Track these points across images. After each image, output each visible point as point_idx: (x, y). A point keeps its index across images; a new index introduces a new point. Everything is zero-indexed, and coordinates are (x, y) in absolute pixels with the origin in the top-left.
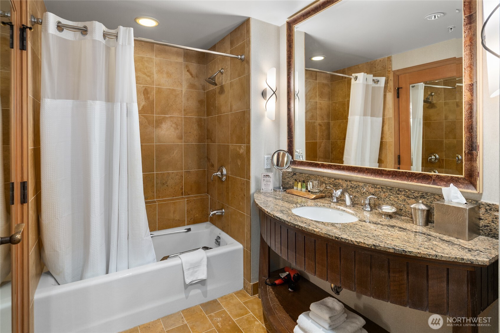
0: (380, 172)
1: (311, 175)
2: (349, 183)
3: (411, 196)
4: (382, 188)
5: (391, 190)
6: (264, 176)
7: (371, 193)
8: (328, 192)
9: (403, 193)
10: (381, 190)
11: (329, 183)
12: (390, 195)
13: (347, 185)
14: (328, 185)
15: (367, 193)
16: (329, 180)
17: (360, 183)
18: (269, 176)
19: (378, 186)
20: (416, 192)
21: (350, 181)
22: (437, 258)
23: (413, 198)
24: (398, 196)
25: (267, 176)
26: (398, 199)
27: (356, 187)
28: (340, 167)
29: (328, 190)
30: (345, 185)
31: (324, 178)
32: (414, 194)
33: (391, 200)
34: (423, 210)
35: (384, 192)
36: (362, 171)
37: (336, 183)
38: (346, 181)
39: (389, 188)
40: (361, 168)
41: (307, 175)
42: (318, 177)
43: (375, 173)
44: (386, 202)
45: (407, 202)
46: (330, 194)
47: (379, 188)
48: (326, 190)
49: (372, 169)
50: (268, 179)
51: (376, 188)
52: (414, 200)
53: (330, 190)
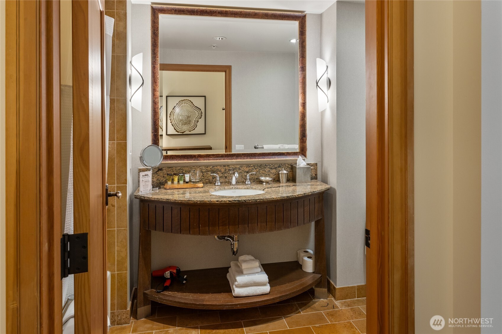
0: (253, 155)
1: (184, 167)
2: (227, 167)
3: (273, 168)
4: (254, 166)
5: (261, 166)
6: (143, 176)
7: (246, 171)
8: (206, 179)
9: (268, 167)
10: (253, 168)
11: (207, 171)
12: (260, 170)
13: (226, 169)
14: (205, 173)
15: (243, 172)
16: (207, 168)
17: (237, 166)
18: (148, 175)
19: (251, 166)
20: (276, 165)
21: (228, 166)
22: (305, 195)
23: (274, 169)
24: (265, 169)
25: (146, 175)
26: (265, 172)
27: (234, 169)
28: (219, 155)
29: (206, 177)
30: (223, 170)
31: (201, 167)
32: (275, 166)
33: (261, 173)
34: (286, 173)
35: (256, 169)
36: (239, 156)
37: (214, 170)
38: (224, 166)
39: (259, 165)
40: (238, 154)
41: (179, 168)
42: (194, 168)
43: (249, 156)
44: (257, 175)
45: (271, 172)
46: (208, 180)
47: (252, 167)
48: (203, 177)
49: (247, 154)
50: (147, 178)
51: (250, 167)
52: (275, 170)
53: (208, 177)
